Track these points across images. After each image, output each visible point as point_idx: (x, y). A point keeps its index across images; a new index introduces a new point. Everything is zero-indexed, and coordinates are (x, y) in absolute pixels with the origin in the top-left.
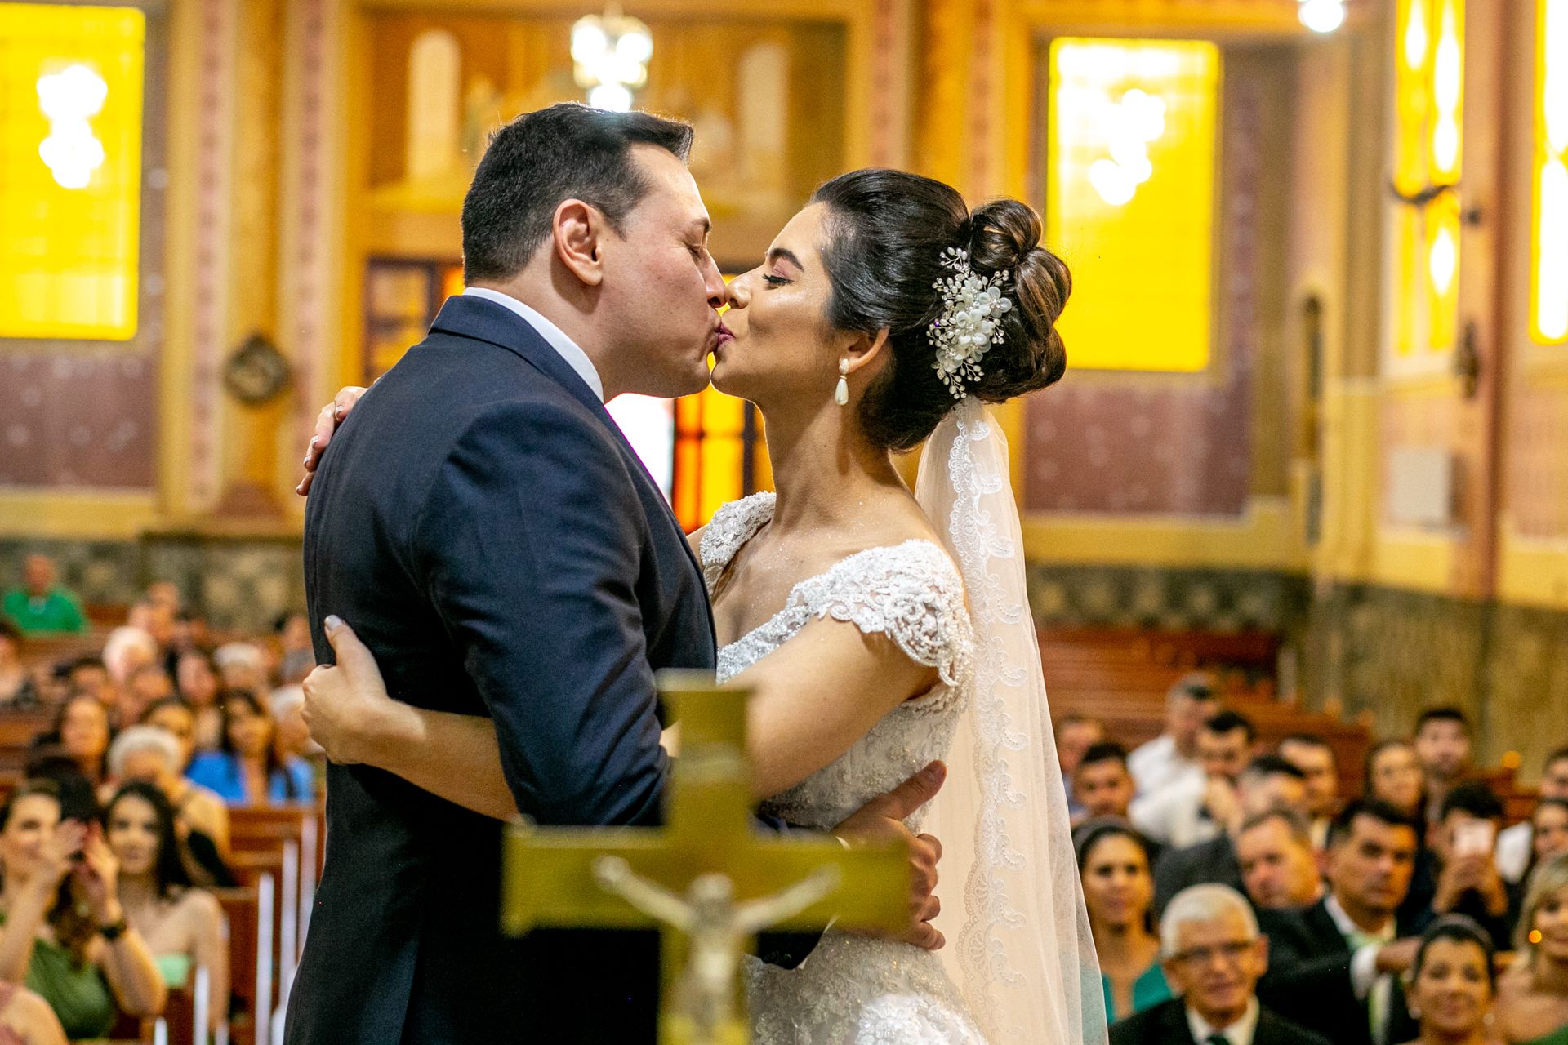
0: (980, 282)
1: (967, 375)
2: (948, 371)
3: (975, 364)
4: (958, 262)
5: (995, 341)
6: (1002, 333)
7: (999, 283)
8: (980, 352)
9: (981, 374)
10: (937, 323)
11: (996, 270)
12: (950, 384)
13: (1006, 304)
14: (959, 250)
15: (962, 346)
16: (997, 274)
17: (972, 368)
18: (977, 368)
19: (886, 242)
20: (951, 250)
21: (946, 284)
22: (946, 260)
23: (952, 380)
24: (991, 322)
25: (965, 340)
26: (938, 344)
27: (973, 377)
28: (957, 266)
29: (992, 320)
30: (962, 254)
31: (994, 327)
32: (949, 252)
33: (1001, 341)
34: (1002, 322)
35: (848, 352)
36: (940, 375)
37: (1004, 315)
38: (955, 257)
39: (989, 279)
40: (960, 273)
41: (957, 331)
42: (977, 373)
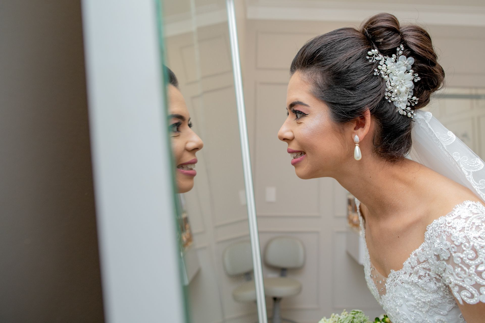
0: (393, 58)
1: (411, 104)
2: (403, 109)
3: (412, 96)
4: (376, 56)
5: (416, 81)
6: (417, 75)
7: (401, 52)
8: (411, 90)
9: (418, 99)
10: (387, 90)
11: (396, 48)
12: (407, 113)
13: (411, 60)
14: (373, 50)
15: (404, 93)
16: (398, 49)
17: (412, 100)
18: (414, 98)
19: (339, 69)
20: (369, 53)
21: (379, 70)
22: (371, 59)
23: (407, 111)
24: (410, 73)
25: (403, 89)
26: (393, 99)
27: (414, 103)
28: (377, 58)
29: (408, 72)
30: (375, 51)
31: (412, 74)
32: (369, 54)
33: (419, 79)
34: (414, 70)
35: (355, 131)
36: (401, 112)
37: (413, 66)
38: (373, 55)
39: (396, 54)
40: (380, 60)
41: (398, 87)
42: (415, 101)
